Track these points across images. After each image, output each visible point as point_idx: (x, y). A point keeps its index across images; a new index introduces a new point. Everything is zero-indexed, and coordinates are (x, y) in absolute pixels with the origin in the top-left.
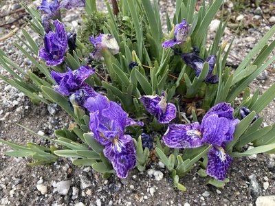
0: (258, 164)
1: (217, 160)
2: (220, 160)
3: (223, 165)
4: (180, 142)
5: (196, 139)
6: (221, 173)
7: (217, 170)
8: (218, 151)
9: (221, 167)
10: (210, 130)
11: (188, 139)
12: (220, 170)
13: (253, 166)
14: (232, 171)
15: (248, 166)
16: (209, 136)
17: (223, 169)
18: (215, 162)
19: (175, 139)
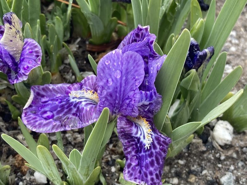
0: (237, 152)
1: (138, 146)
2: (142, 145)
3: (151, 155)
4: (59, 119)
5: (88, 108)
6: (151, 173)
7: (141, 167)
8: (136, 126)
9: (149, 160)
10: (111, 83)
11: (74, 110)
12: (147, 167)
13: (228, 158)
14: (190, 172)
15: (219, 160)
16: (111, 95)
17: (152, 163)
18: (137, 152)
19: (49, 114)
